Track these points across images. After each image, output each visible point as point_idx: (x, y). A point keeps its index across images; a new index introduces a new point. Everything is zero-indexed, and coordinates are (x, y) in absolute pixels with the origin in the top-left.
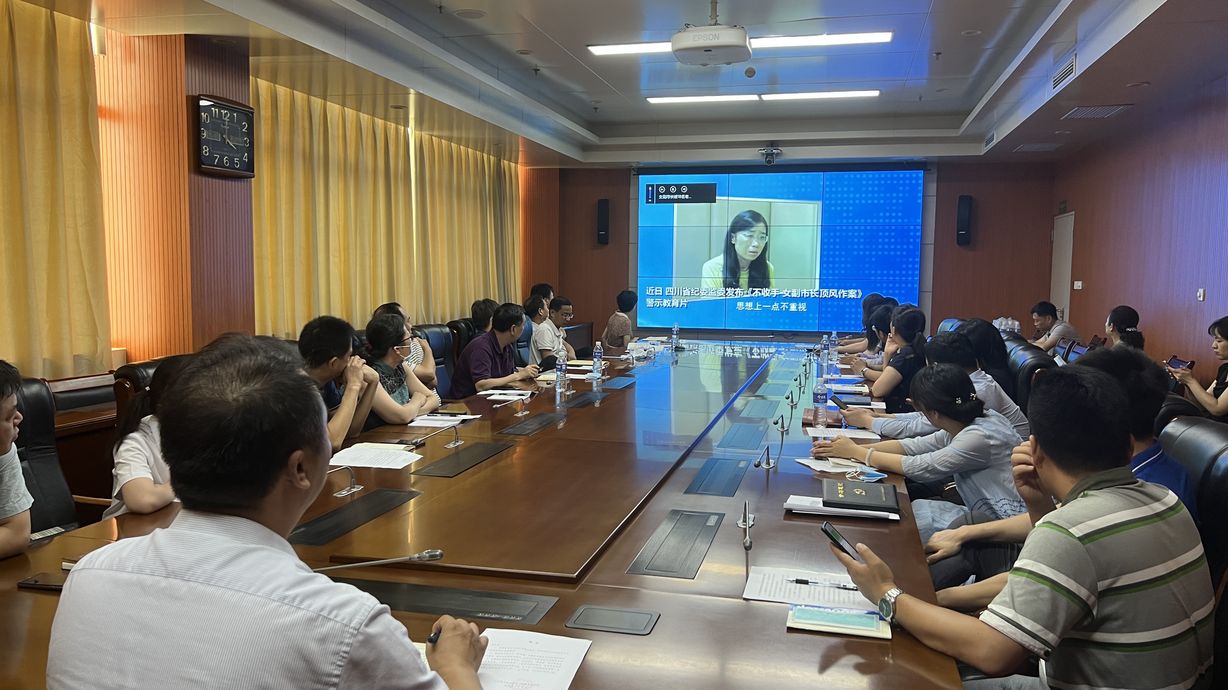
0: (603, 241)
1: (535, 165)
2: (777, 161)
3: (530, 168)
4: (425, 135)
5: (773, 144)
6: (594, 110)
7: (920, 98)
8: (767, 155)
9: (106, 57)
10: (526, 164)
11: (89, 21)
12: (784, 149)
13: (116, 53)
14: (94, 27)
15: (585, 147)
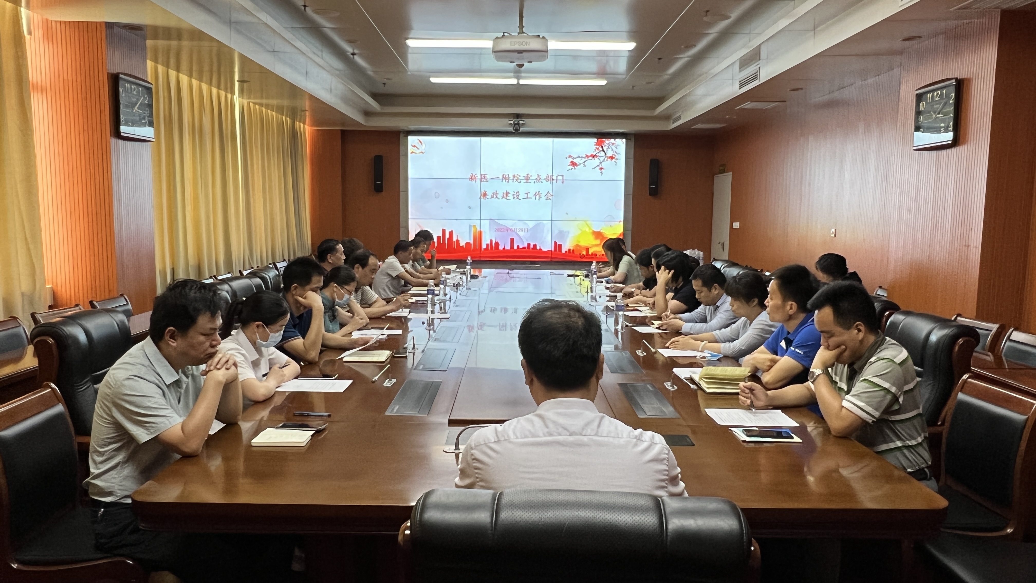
0: (378, 189)
1: (318, 127)
2: (522, 129)
3: (315, 128)
4: (245, 102)
5: (518, 116)
6: (384, 85)
7: (633, 87)
8: (515, 124)
9: (33, 37)
10: (312, 125)
11: (21, 6)
12: (527, 121)
13: (38, 33)
14: (23, 11)
15: (367, 113)
